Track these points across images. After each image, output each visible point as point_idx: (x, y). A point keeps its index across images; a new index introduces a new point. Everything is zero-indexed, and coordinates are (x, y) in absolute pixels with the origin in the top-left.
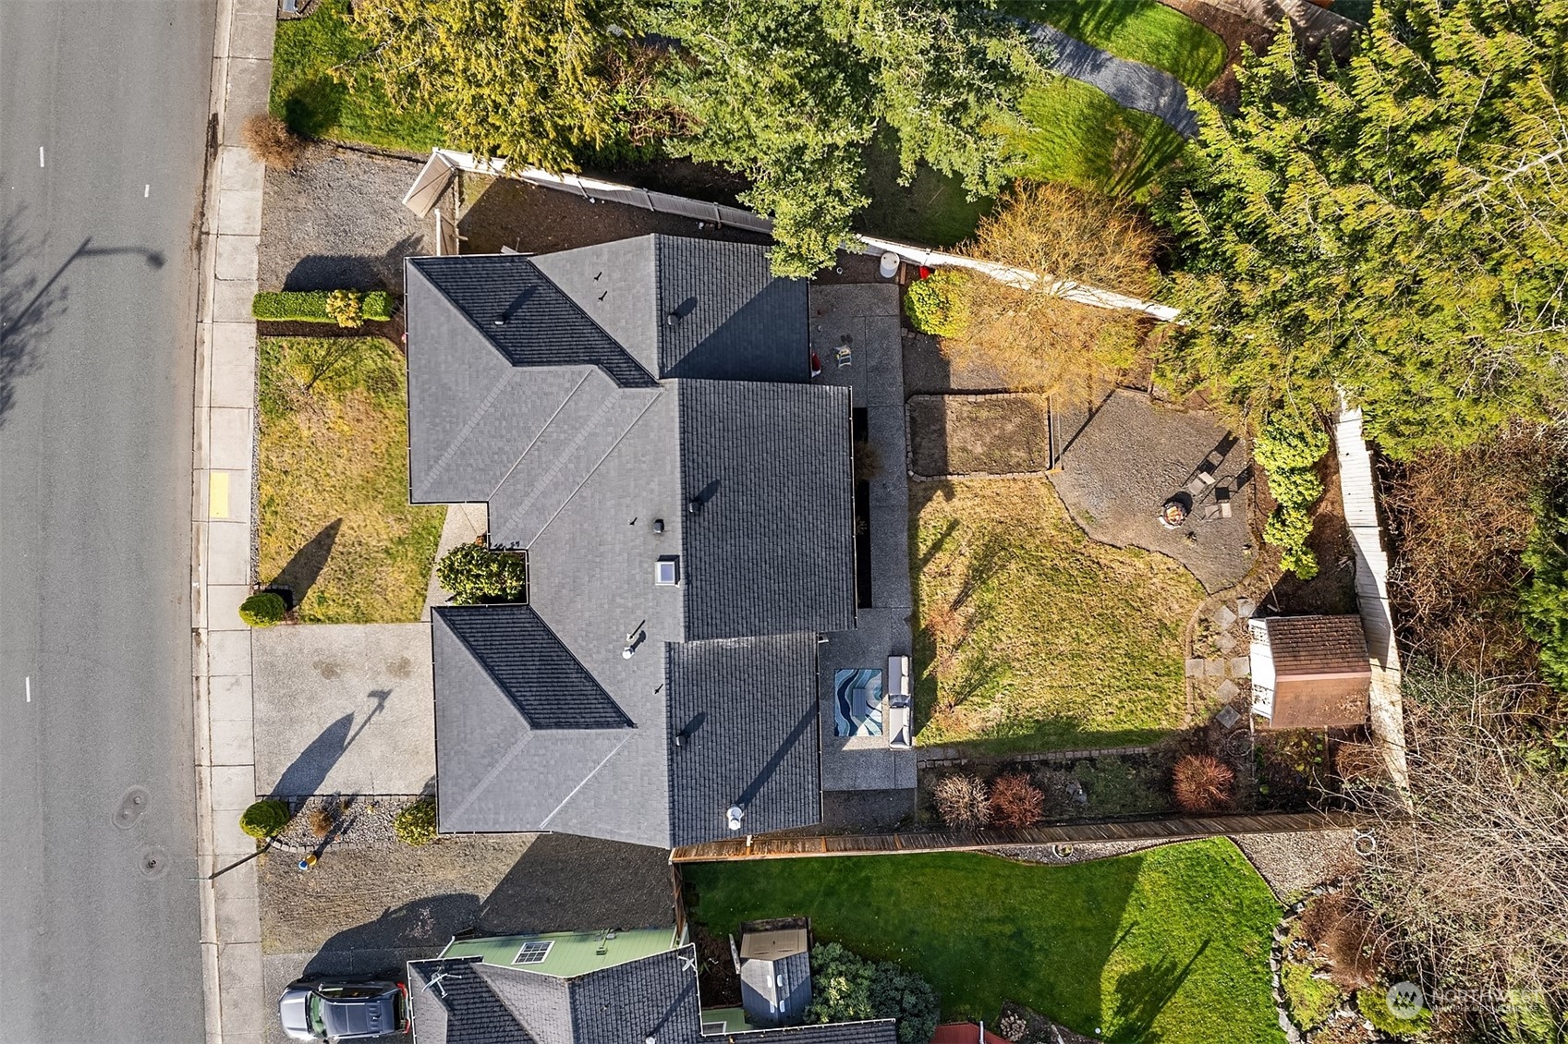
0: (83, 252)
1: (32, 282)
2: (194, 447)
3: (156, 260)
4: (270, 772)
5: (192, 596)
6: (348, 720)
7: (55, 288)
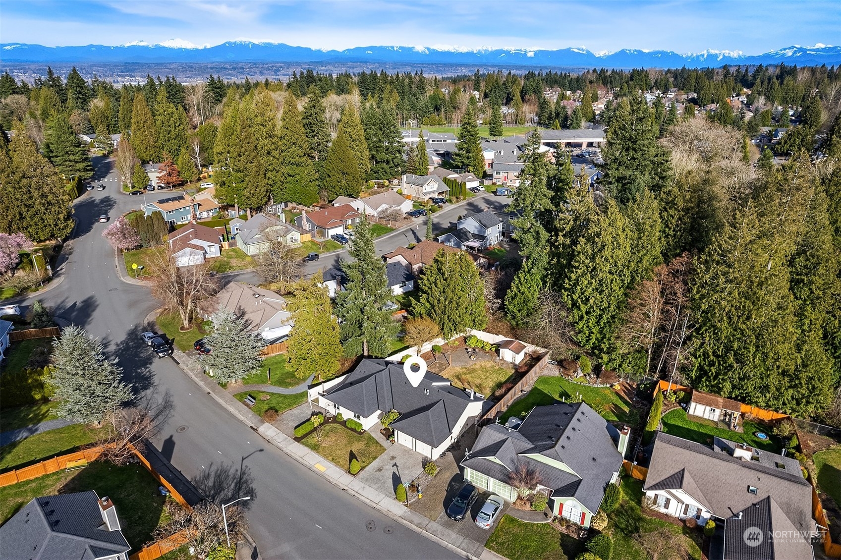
0: (243, 459)
1: (237, 471)
2: (305, 466)
3: (262, 450)
4: (391, 493)
5: (335, 485)
6: (394, 473)
7: (243, 467)
